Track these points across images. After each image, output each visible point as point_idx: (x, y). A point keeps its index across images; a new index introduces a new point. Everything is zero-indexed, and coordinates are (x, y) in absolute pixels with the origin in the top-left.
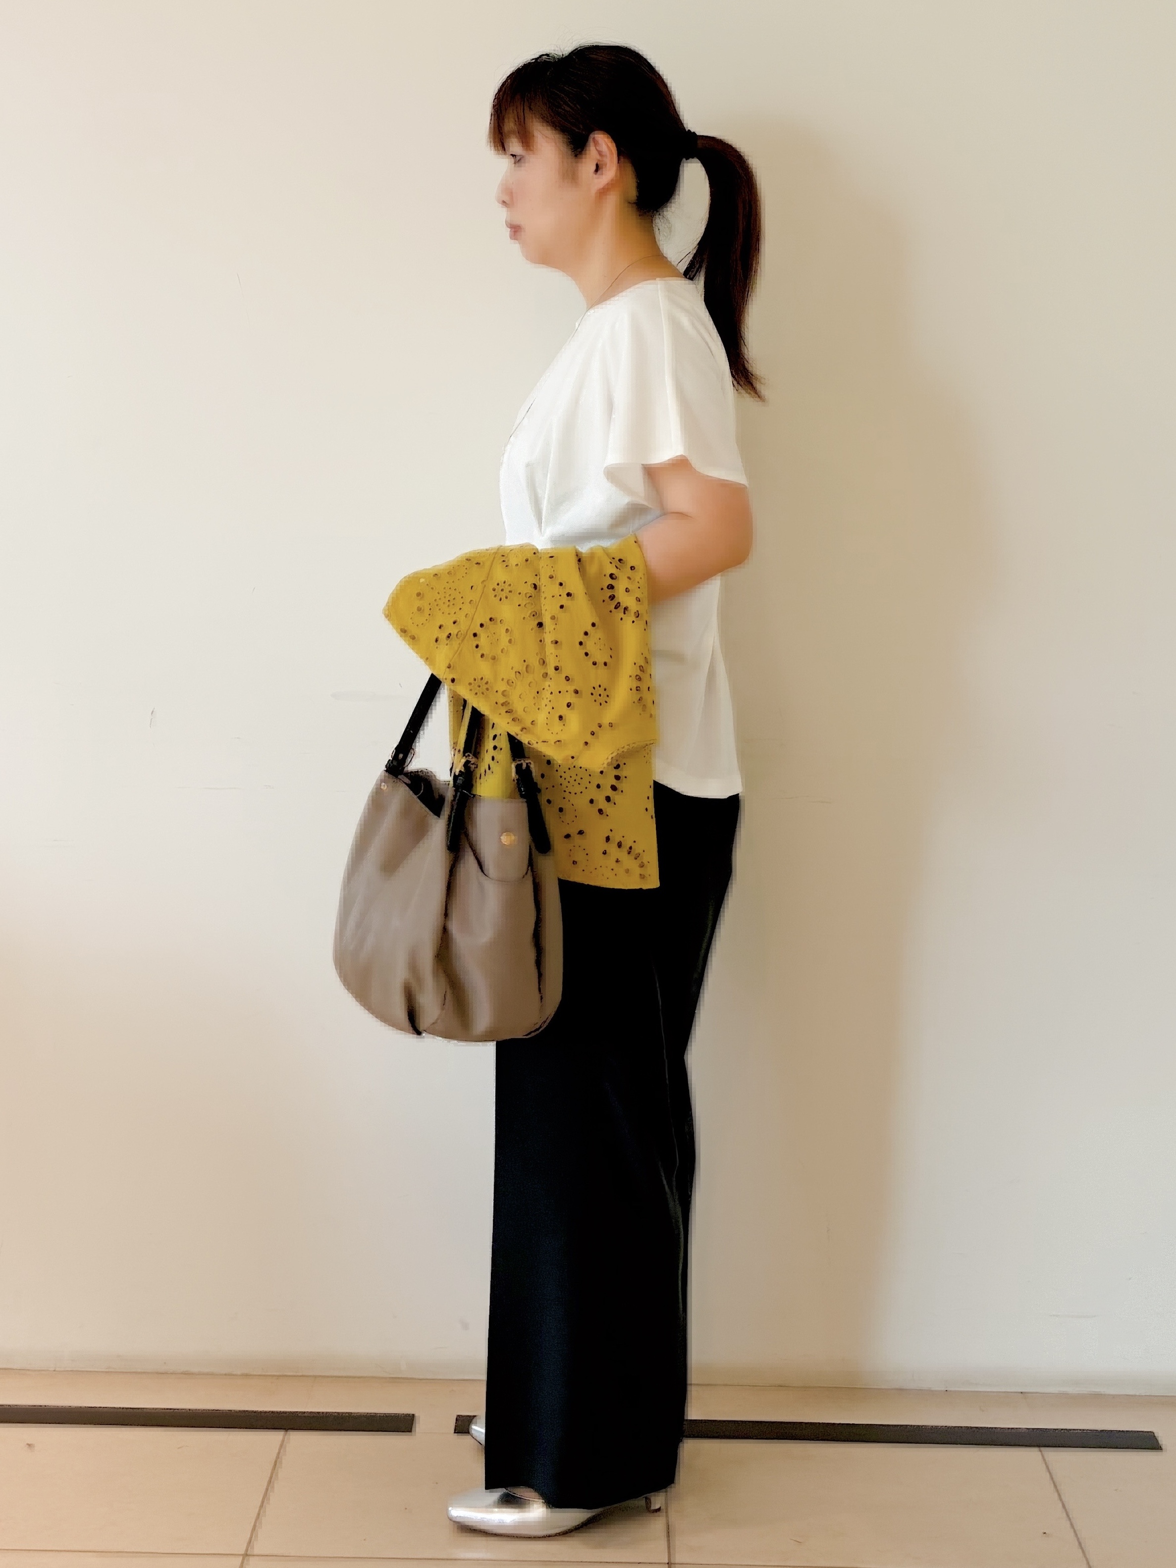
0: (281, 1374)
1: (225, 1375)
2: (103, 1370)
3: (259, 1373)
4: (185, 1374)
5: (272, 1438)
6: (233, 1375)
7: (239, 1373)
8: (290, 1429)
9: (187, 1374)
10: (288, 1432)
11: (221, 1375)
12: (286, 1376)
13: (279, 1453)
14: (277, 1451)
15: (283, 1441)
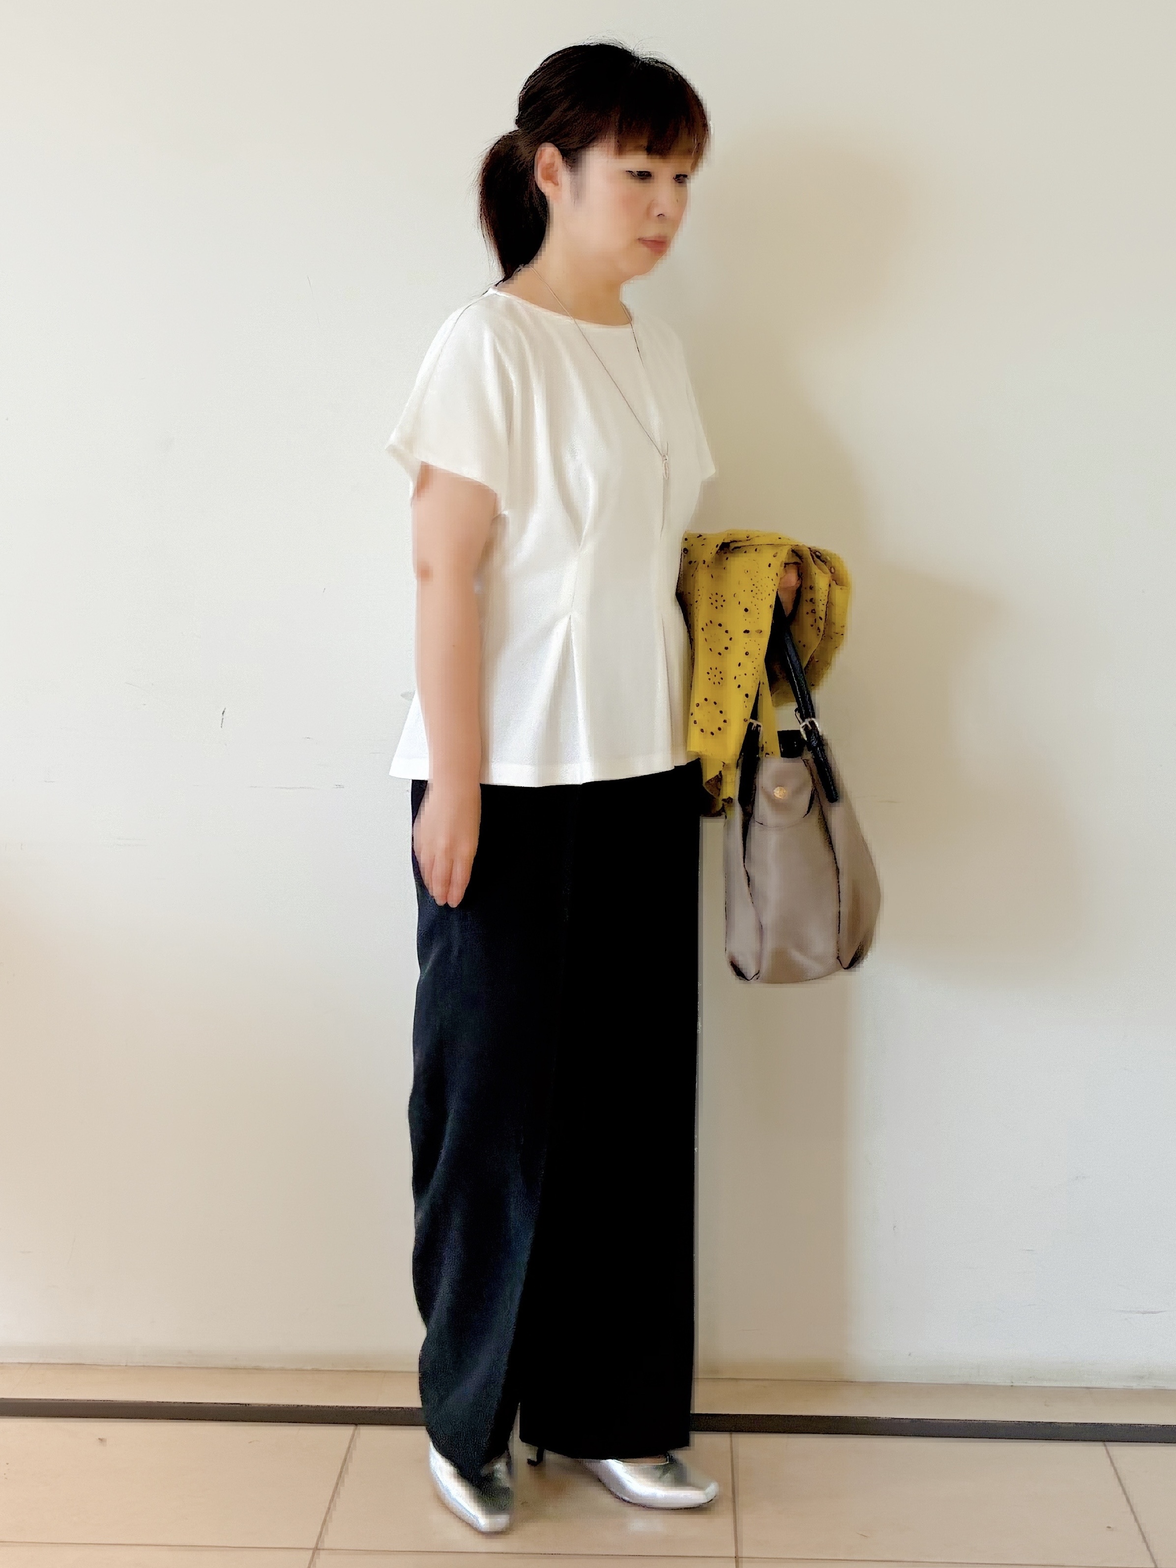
0: (352, 1369)
1: (296, 1370)
2: (175, 1365)
3: (330, 1369)
4: (257, 1369)
5: (342, 1433)
6: (304, 1370)
7: (309, 1368)
8: (360, 1424)
9: (258, 1369)
10: (358, 1427)
11: (292, 1370)
12: (357, 1371)
13: (349, 1447)
14: (347, 1446)
15: (353, 1436)
